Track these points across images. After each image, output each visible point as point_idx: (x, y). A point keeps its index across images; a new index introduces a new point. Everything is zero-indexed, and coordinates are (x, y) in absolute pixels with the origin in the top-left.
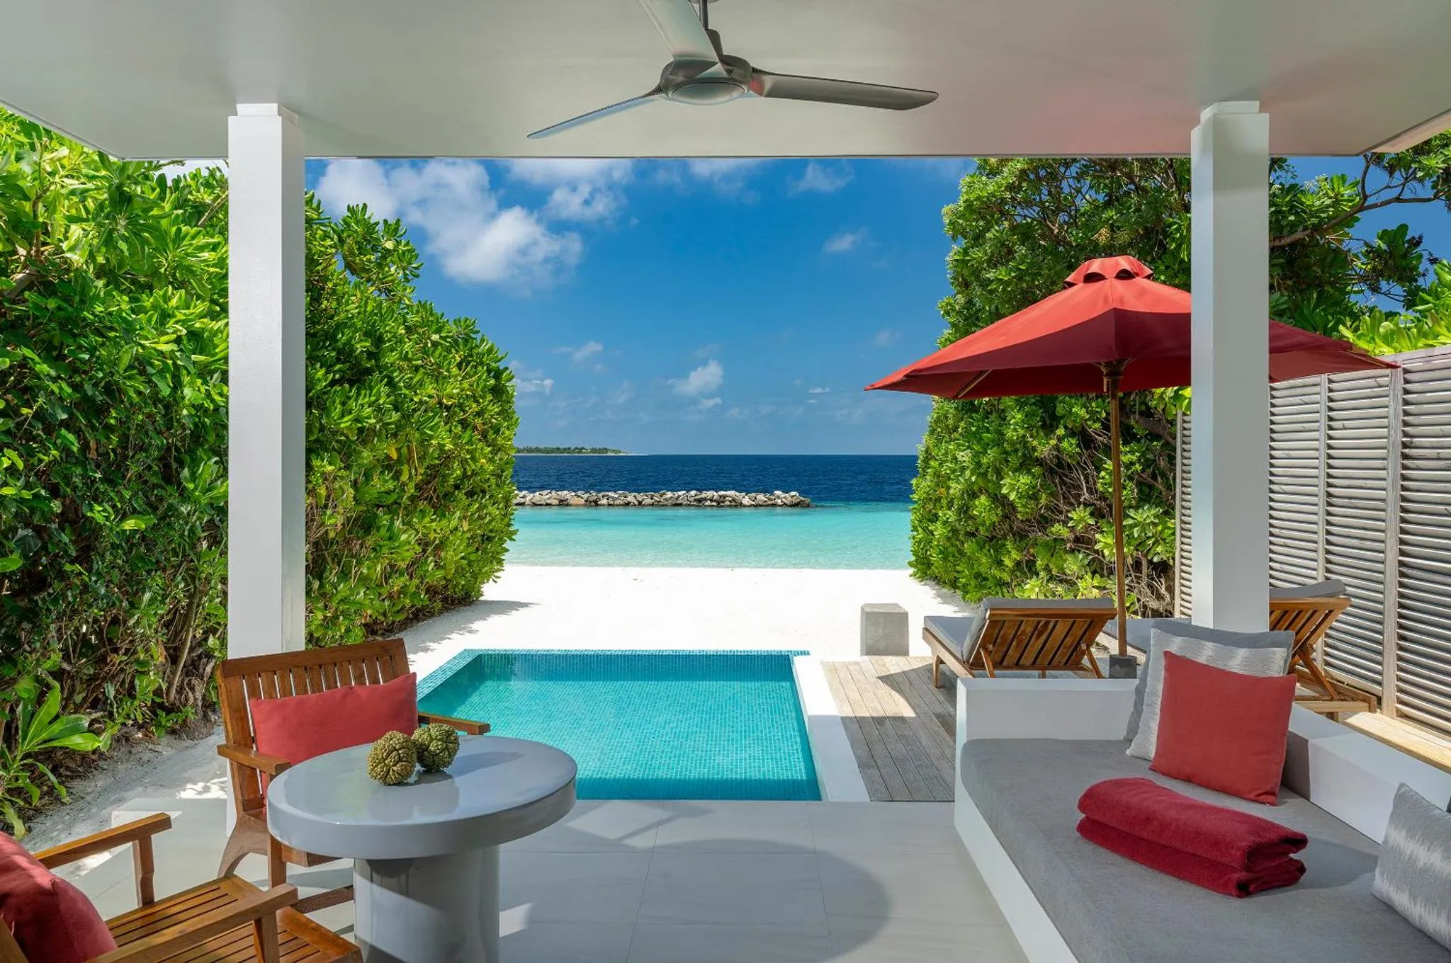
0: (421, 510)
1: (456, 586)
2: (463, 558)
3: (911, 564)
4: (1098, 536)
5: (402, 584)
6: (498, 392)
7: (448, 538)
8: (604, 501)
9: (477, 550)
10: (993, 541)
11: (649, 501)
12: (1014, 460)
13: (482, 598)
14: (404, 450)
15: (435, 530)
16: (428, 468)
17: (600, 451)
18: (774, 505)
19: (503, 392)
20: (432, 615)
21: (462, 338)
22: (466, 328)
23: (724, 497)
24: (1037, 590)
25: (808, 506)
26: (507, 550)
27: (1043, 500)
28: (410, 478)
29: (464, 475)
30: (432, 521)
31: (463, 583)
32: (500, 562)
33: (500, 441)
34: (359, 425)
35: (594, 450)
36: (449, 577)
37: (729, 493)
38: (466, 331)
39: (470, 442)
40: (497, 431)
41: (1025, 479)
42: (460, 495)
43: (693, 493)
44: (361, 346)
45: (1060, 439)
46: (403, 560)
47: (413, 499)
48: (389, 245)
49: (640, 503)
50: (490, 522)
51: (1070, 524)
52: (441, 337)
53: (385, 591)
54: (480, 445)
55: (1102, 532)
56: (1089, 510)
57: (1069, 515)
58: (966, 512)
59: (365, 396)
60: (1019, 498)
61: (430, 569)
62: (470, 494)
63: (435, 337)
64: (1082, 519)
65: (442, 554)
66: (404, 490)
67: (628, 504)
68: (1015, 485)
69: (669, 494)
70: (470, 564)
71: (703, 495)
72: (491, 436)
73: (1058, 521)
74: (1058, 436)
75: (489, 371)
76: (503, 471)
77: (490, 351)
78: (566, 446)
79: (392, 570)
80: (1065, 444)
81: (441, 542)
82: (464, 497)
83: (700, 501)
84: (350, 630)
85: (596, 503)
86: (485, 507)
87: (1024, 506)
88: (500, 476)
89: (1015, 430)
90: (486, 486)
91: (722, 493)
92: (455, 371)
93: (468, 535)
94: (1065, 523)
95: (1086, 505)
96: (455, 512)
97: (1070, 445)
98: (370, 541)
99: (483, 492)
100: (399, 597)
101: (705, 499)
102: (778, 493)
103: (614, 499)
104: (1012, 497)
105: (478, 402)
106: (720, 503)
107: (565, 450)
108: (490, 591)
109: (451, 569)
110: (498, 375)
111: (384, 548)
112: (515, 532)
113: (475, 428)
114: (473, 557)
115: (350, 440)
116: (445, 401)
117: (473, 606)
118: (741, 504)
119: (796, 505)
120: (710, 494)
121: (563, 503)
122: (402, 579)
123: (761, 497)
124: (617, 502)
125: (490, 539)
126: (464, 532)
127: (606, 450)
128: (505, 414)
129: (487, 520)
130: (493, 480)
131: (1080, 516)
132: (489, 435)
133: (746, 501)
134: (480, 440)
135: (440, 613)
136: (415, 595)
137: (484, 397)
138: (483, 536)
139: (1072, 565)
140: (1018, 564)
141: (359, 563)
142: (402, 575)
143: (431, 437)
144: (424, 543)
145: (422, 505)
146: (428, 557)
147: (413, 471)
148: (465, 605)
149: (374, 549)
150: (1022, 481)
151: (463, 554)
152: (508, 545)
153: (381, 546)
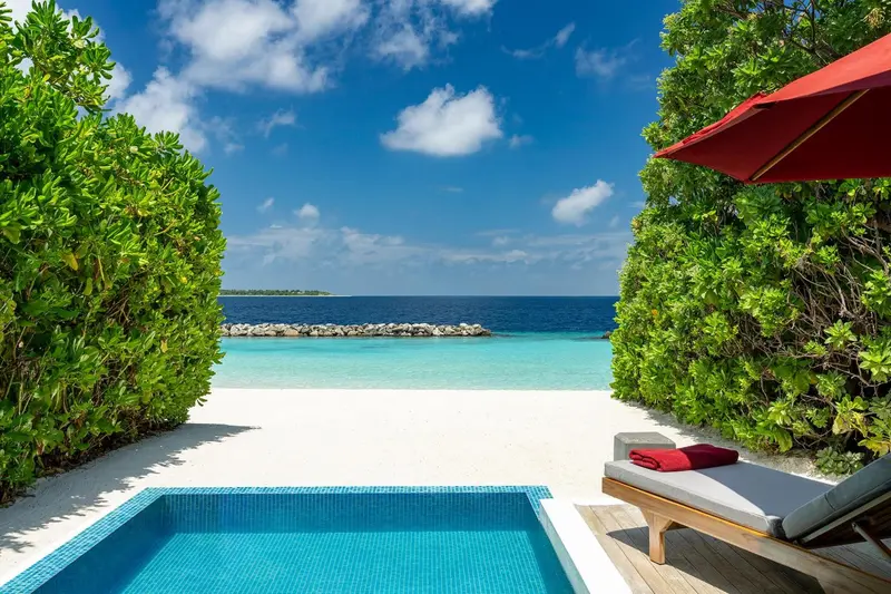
0: (109, 329)
1: (156, 410)
2: (161, 381)
3: (612, 386)
4: (861, 354)
5: (85, 411)
6: (202, 210)
7: (142, 360)
8: (315, 332)
9: (179, 373)
10: (723, 361)
11: (353, 332)
12: (755, 274)
13: (188, 422)
14: (88, 262)
15: (126, 351)
16: (117, 282)
17: (312, 293)
18: (461, 335)
19: (208, 211)
20: (130, 442)
21: (165, 154)
22: (168, 142)
23: (418, 328)
24: (783, 413)
25: (489, 335)
26: (213, 373)
27: (795, 314)
28: (95, 291)
29: (163, 295)
30: (122, 340)
31: (164, 407)
32: (207, 386)
33: (204, 260)
34: (24, 227)
35: (307, 292)
36: (146, 402)
37: (422, 325)
38: (169, 145)
39: (169, 259)
40: (201, 250)
41: (771, 294)
42: (158, 315)
43: (391, 325)
44: (30, 137)
45: (816, 247)
46: (86, 384)
47: (100, 317)
48: (79, 44)
49: (346, 334)
50: (192, 344)
51: (828, 341)
52: (140, 150)
53: (65, 419)
54: (180, 262)
55: (865, 349)
56: (848, 325)
57: (826, 331)
58: (687, 333)
59: (32, 193)
60: (764, 314)
61: (121, 393)
62: (169, 314)
63: (134, 149)
64: (842, 336)
65: (137, 377)
66: (87, 305)
67: (335, 335)
68: (757, 301)
69: (371, 327)
70: (170, 387)
71: (400, 327)
72: (194, 252)
73: (813, 339)
74: (814, 244)
75: (193, 189)
76: (207, 292)
77: (194, 167)
78: (285, 289)
79: (73, 393)
80: (823, 253)
81: (135, 365)
82: (161, 316)
83: (397, 332)
84: (16, 465)
85: (308, 334)
86: (187, 328)
87: (771, 323)
88: (204, 297)
89: (759, 240)
90: (187, 306)
91: (416, 325)
92: (154, 184)
93: (166, 357)
94: (821, 342)
95: (845, 320)
96: (149, 333)
97: (828, 254)
98: (43, 362)
99: (185, 312)
100: (84, 425)
101: (402, 331)
102: (463, 325)
103: (324, 331)
104: (756, 313)
105: (180, 218)
106: (414, 334)
107: (283, 292)
108: (196, 415)
109: (147, 394)
110: (202, 193)
111: (61, 371)
112: (222, 355)
113: (175, 245)
114: (173, 380)
115: (12, 244)
116: (140, 213)
117: (177, 431)
118: (432, 335)
119: (480, 335)
120: (405, 326)
121: (279, 334)
122: (86, 405)
123: (449, 329)
124: (326, 333)
125: (193, 362)
126: (162, 353)
127: (317, 292)
128: (210, 231)
129: (189, 342)
130: (196, 301)
131: (839, 332)
132: (193, 251)
133: (436, 332)
134: (180, 257)
135: (138, 438)
136: (104, 422)
137: (185, 213)
138: (187, 358)
139: (828, 386)
140: (754, 386)
141: (28, 388)
142: (85, 399)
143: (119, 248)
144: (113, 367)
145: (110, 322)
146: (119, 380)
147: (99, 286)
148: (168, 430)
149: (49, 372)
150: (769, 295)
151: (161, 377)
152: (214, 367)
153: (57, 368)
